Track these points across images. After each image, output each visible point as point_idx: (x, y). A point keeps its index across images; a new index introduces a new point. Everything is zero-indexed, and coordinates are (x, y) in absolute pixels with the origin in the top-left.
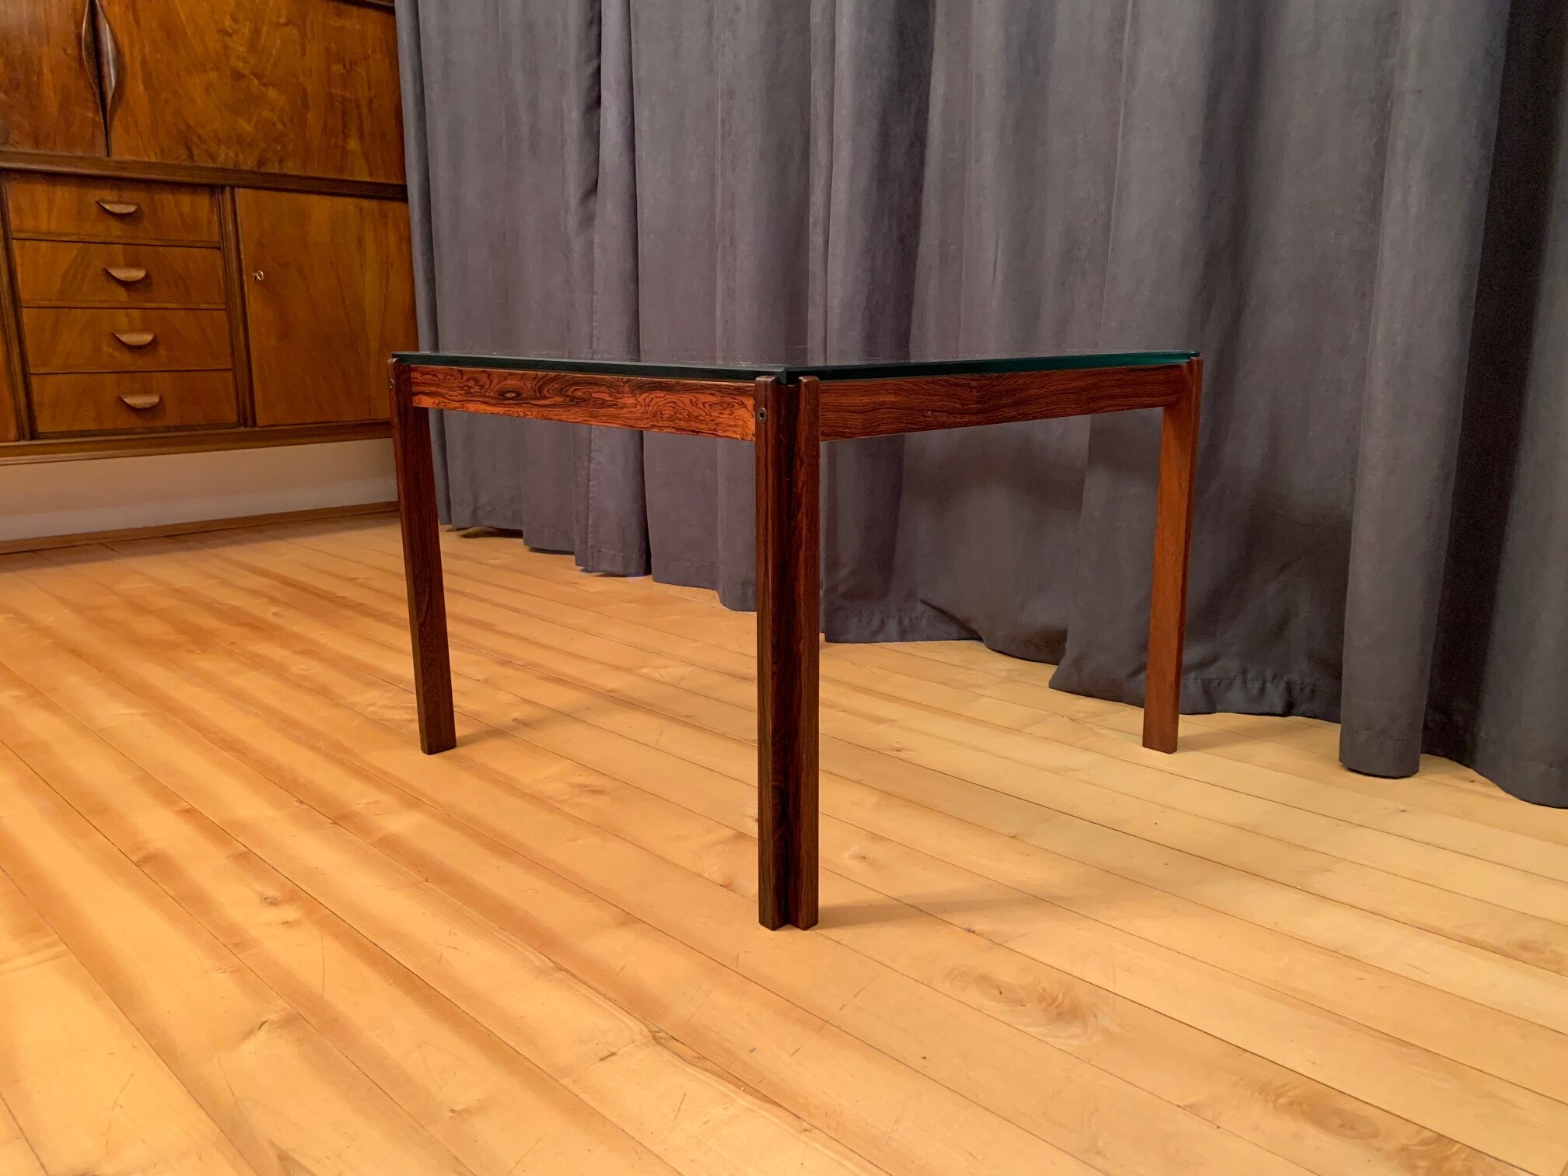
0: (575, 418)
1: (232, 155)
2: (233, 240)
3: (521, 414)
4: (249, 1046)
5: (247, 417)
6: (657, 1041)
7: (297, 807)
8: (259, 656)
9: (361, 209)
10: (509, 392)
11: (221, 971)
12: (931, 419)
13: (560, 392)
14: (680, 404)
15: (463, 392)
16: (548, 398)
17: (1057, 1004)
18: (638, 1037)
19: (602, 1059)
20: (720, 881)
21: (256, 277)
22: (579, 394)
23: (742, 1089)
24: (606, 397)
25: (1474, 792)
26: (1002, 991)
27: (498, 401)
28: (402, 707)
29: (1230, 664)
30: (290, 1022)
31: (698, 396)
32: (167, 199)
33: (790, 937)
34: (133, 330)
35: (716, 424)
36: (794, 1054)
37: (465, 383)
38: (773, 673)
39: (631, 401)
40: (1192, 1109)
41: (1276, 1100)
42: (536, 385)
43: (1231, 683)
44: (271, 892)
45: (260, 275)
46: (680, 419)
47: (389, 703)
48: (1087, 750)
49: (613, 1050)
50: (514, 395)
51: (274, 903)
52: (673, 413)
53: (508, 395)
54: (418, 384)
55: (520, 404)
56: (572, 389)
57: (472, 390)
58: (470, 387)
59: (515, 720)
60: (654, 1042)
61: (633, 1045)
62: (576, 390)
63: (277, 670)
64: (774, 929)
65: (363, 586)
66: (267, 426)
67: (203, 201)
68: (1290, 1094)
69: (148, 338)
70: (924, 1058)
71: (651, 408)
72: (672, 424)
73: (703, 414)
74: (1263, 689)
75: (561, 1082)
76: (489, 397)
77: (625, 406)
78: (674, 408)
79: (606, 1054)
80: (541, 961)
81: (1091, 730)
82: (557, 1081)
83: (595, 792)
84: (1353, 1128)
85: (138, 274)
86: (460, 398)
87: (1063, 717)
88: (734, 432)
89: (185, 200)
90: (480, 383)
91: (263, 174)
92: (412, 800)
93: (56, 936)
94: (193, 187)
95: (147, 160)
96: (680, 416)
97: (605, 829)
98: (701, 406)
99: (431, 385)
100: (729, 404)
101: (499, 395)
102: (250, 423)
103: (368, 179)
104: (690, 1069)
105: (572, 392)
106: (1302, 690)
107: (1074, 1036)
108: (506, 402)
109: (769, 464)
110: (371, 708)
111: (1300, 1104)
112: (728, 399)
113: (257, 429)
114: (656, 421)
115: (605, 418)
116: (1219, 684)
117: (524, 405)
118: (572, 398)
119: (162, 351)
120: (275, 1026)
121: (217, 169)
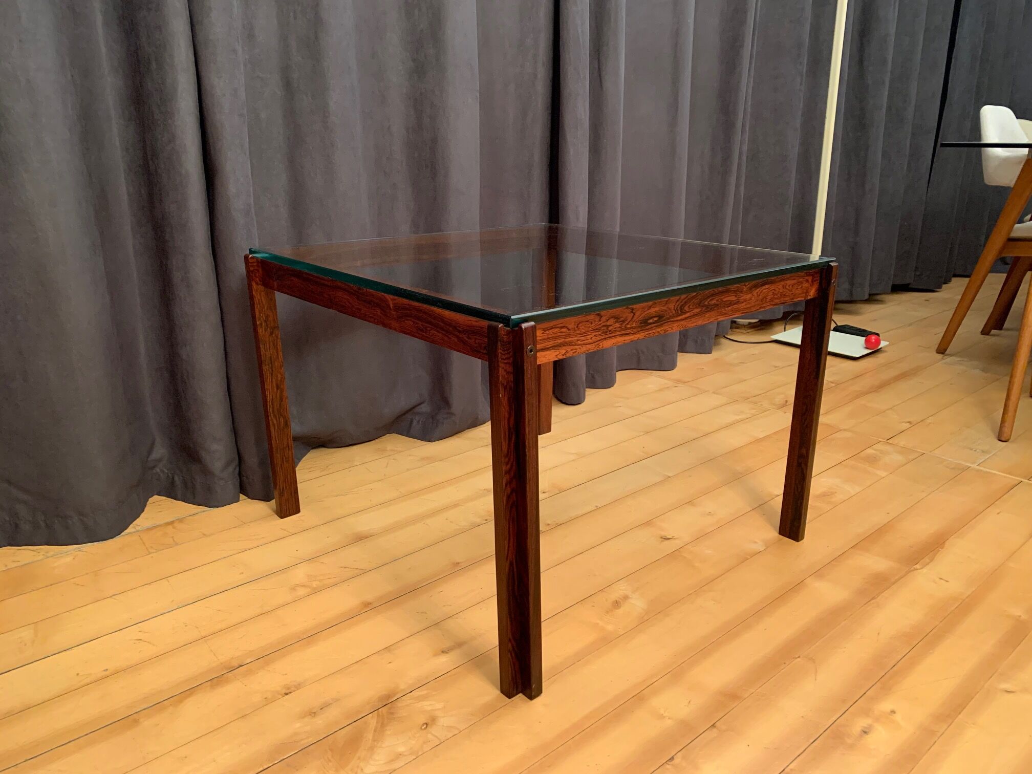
10: (652, 318)
13: (699, 305)
15: (599, 333)
16: (688, 312)
22: (713, 302)
24: (733, 298)
27: (640, 329)
31: (786, 282)
35: (794, 295)
39: (748, 296)
42: (679, 305)
50: (656, 319)
52: (772, 296)
53: (651, 321)
55: (662, 324)
57: (610, 328)
58: (607, 326)
62: (711, 300)
71: (760, 297)
72: (772, 303)
73: (788, 291)
76: (630, 328)
77: (744, 301)
78: (774, 293)
86: (593, 340)
90: (622, 319)
96: (777, 297)
98: (788, 287)
100: (802, 282)
101: (641, 323)
105: (709, 302)
108: (648, 327)
114: (762, 304)
115: (729, 313)
117: (666, 324)
118: (707, 307)
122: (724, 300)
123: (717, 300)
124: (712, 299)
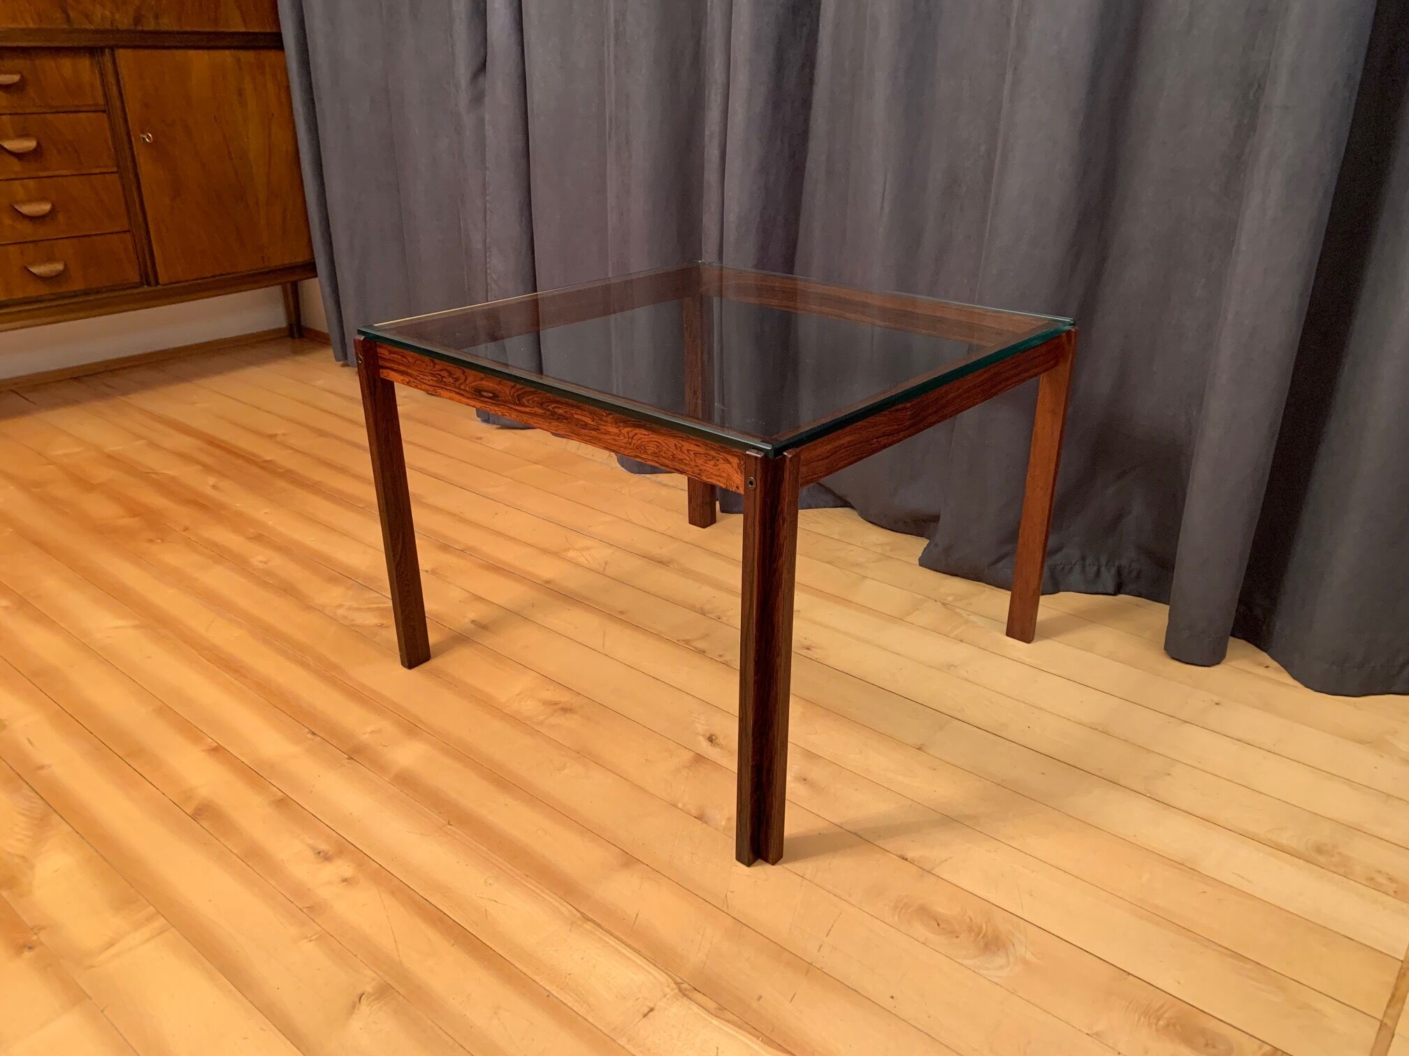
0: (556, 430)
1: (107, 13)
2: (118, 104)
3: (500, 414)
4: (356, 1024)
5: (148, 276)
6: (683, 993)
7: (312, 740)
8: (216, 545)
9: (238, 60)
10: (485, 391)
11: (306, 940)
12: (876, 445)
13: (541, 405)
14: (664, 444)
15: (436, 379)
16: (528, 407)
17: (982, 934)
18: (668, 990)
19: (645, 1016)
20: (694, 812)
21: (144, 139)
22: (560, 411)
23: (761, 1039)
24: (588, 421)
25: (1268, 679)
26: (937, 922)
27: (474, 396)
28: (369, 609)
29: (1072, 552)
30: (383, 992)
31: (684, 443)
32: (47, 64)
33: (762, 872)
34: (30, 200)
35: (701, 470)
36: (792, 999)
37: (439, 372)
38: (755, 682)
39: (614, 430)
40: (1097, 1036)
41: (1157, 1023)
42: (514, 393)
43: (1072, 568)
44: (323, 846)
45: (148, 137)
46: (664, 457)
47: (355, 605)
48: (961, 641)
49: (652, 1006)
50: (491, 395)
51: (325, 857)
52: (657, 451)
53: (485, 394)
54: (385, 360)
55: (498, 405)
56: (553, 406)
57: (444, 380)
58: (443, 377)
59: (473, 622)
60: (680, 994)
61: (665, 999)
62: (556, 407)
63: (239, 563)
64: (749, 865)
65: (284, 446)
66: (170, 284)
67: (85, 63)
68: (1166, 1016)
69: (46, 207)
70: (892, 997)
71: (634, 441)
72: (656, 459)
73: (688, 458)
74: (1098, 573)
75: (619, 1042)
76: (464, 390)
77: (607, 433)
78: (658, 447)
79: (646, 1010)
80: (569, 911)
81: (961, 616)
82: (615, 1041)
83: (566, 710)
84: (1214, 1047)
85: (30, 144)
86: (431, 383)
87: (936, 601)
88: (719, 481)
89: (66, 65)
90: (455, 376)
91: (142, 32)
92: (412, 728)
93: (152, 907)
94: (74, 51)
95: (23, 26)
96: (664, 455)
97: (586, 756)
98: (686, 452)
99: (399, 364)
100: (714, 457)
101: (475, 391)
102: (153, 282)
103: (243, 30)
104: (715, 1022)
105: (553, 408)
106: (1130, 572)
107: (1001, 967)
108: (482, 399)
109: (757, 523)
110: (340, 612)
111: (1174, 1025)
112: (713, 453)
113: (159, 287)
114: (640, 452)
115: (587, 438)
116: (1063, 568)
117: (502, 406)
118: (553, 414)
119: (61, 217)
120: (372, 998)
121: (96, 32)
122: (576, 416)
123: (566, 412)
124: (559, 408)
